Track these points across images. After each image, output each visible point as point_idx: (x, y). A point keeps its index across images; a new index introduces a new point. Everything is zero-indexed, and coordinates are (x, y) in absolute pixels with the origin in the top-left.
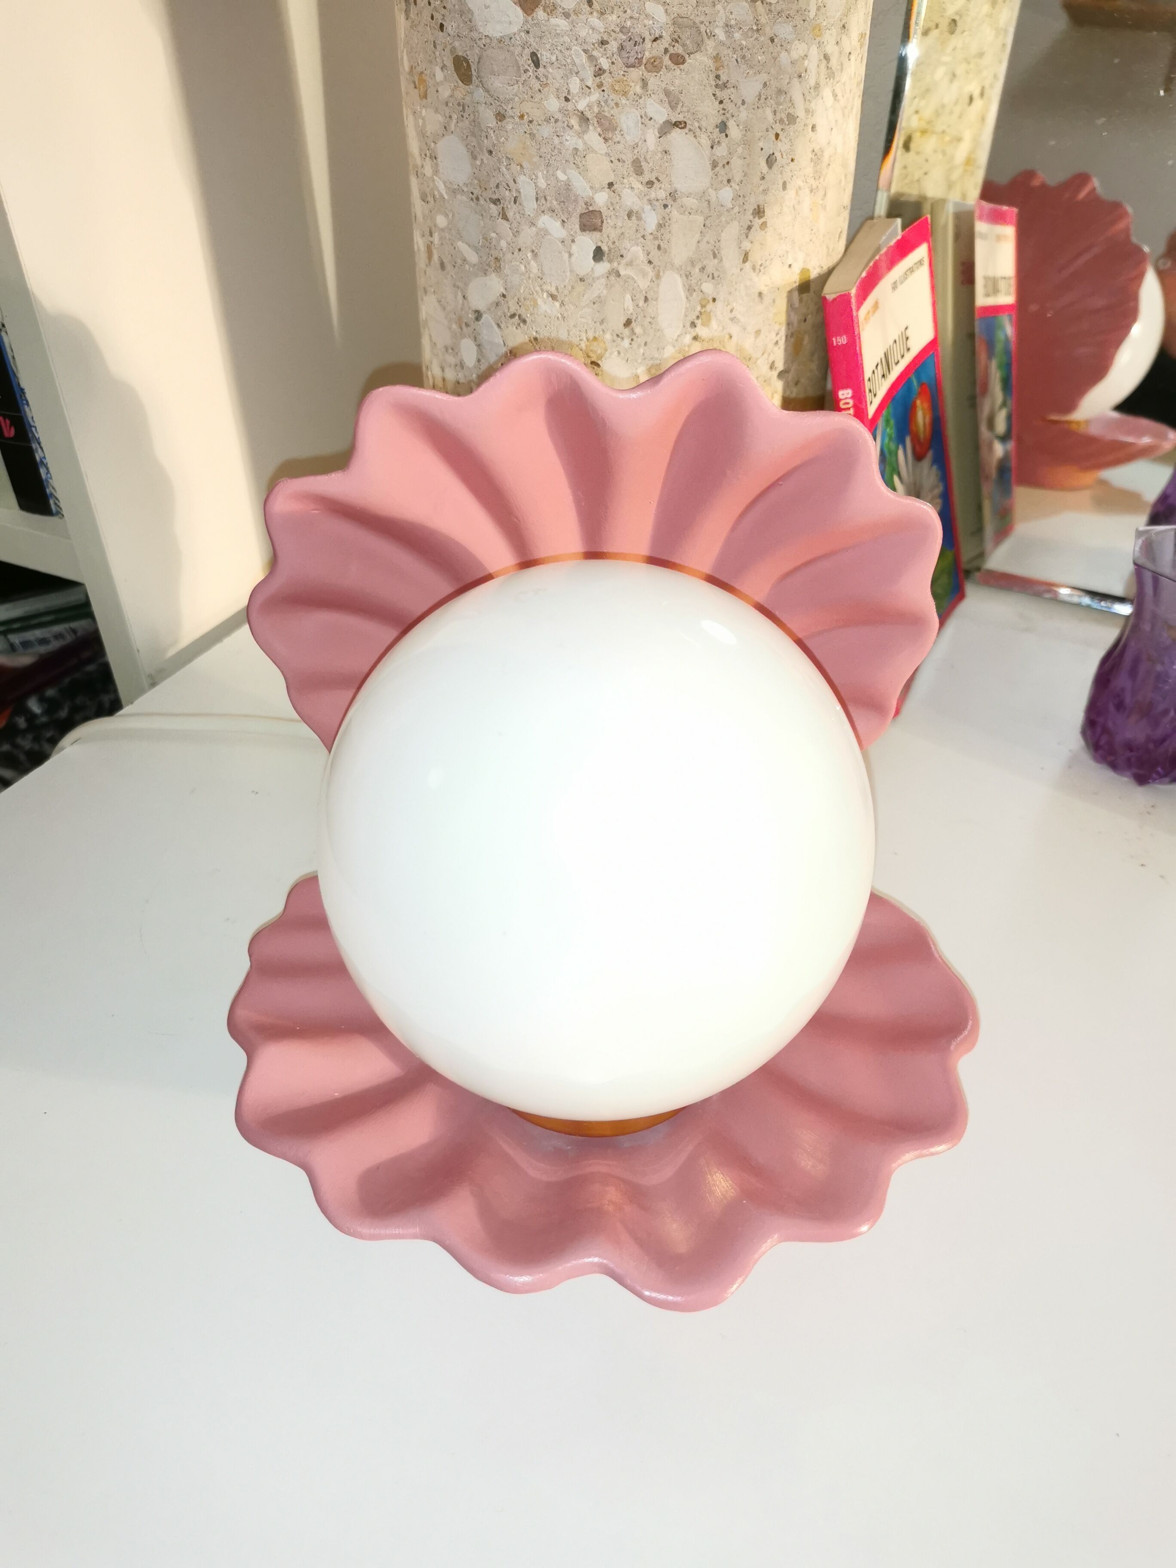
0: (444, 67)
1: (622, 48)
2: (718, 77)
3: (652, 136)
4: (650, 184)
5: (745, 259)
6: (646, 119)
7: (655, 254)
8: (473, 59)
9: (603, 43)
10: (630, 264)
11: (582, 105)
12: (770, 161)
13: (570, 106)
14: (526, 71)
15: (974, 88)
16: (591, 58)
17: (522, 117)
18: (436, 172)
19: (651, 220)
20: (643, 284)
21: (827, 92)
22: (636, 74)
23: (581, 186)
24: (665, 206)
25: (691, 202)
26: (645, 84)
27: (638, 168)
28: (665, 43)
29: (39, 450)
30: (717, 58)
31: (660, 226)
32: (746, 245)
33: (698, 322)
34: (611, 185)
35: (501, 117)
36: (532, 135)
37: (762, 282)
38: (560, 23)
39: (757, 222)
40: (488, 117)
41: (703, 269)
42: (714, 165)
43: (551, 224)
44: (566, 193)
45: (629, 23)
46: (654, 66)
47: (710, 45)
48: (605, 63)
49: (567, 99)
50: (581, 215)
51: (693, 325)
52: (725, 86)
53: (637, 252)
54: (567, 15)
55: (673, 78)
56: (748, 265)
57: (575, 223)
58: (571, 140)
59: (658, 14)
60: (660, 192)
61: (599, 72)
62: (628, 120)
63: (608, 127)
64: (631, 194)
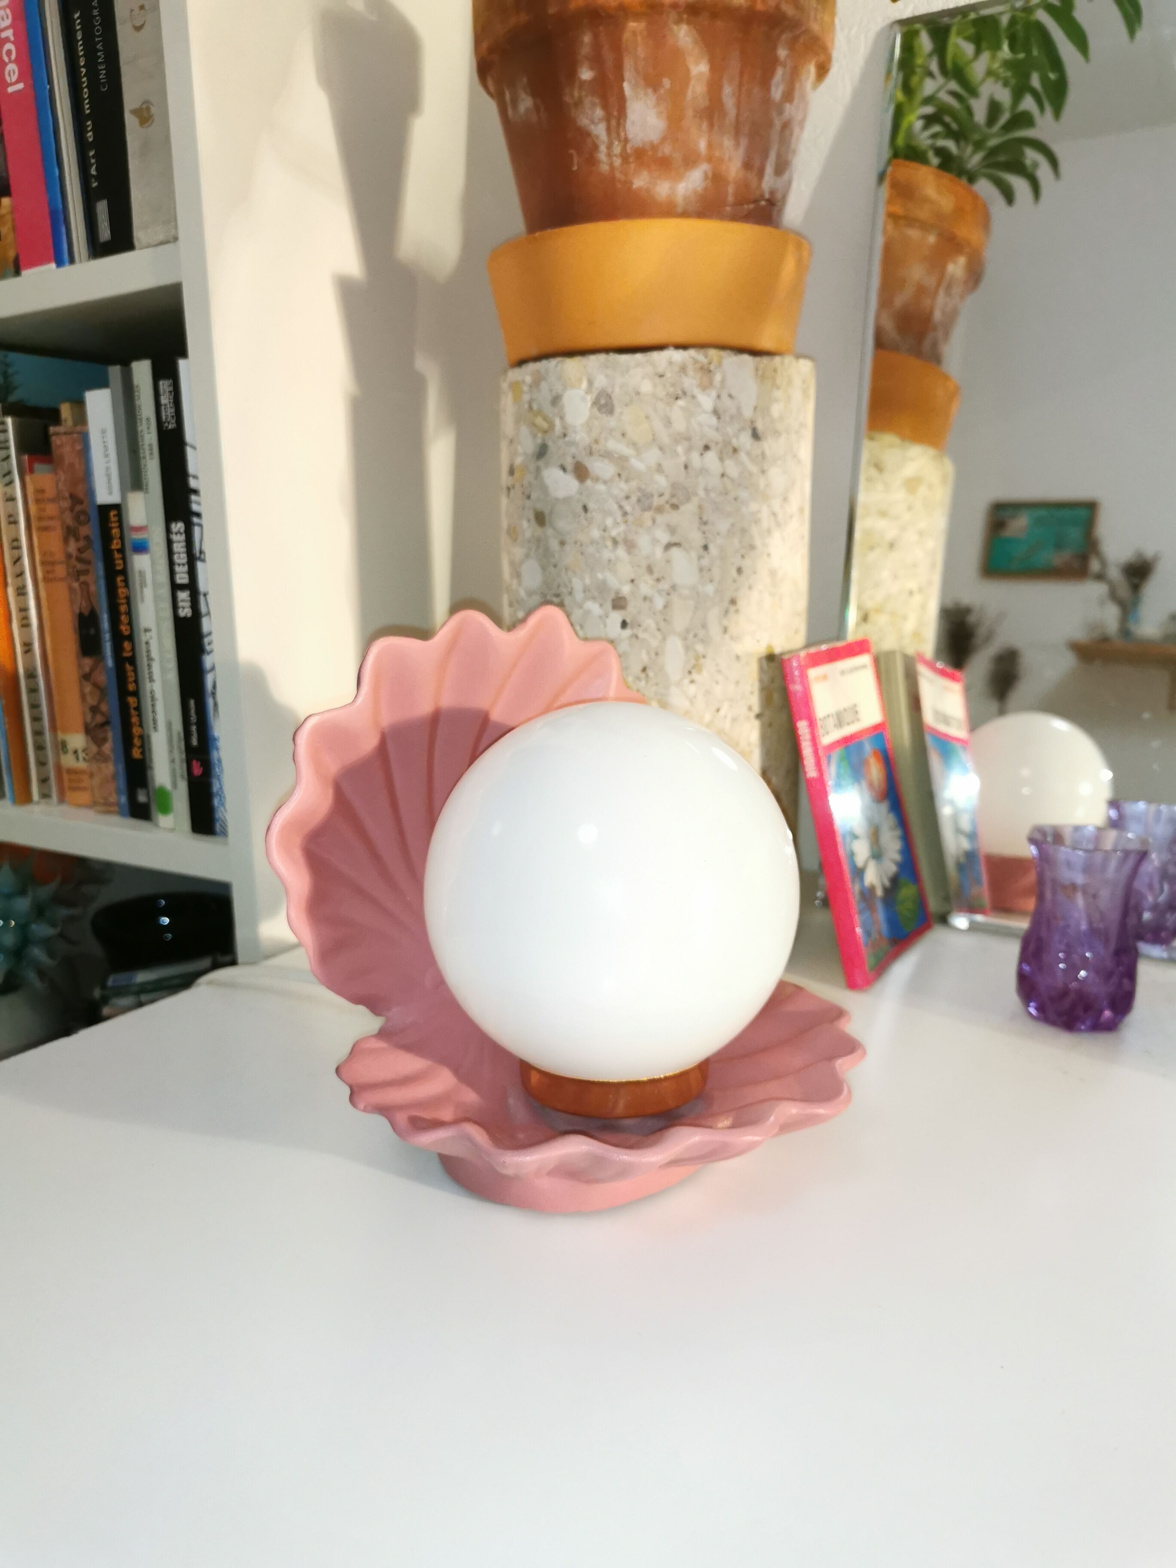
0: (529, 521)
1: (639, 501)
2: (701, 518)
3: (659, 552)
4: (658, 580)
5: (725, 630)
6: (655, 541)
7: (662, 625)
8: (547, 512)
9: (627, 497)
10: (646, 630)
11: (614, 533)
12: (739, 570)
13: (606, 534)
14: (580, 516)
15: (912, 585)
16: (621, 507)
17: (576, 543)
18: (520, 584)
19: (659, 602)
20: (654, 643)
21: (776, 535)
22: (648, 515)
23: (613, 582)
24: (668, 594)
25: (686, 592)
26: (654, 521)
27: (650, 570)
28: (667, 496)
29: (218, 783)
30: (700, 507)
31: (665, 607)
32: (725, 622)
33: (694, 671)
34: (632, 581)
35: (562, 543)
36: (582, 553)
37: (739, 648)
38: (601, 487)
39: (732, 608)
40: (554, 544)
41: (695, 636)
42: (701, 570)
43: (594, 607)
44: (602, 587)
45: (643, 487)
46: (660, 510)
47: (695, 501)
48: (628, 508)
49: (604, 530)
50: (613, 600)
51: (690, 672)
52: (705, 523)
53: (650, 623)
54: (605, 482)
55: (672, 517)
56: (727, 636)
57: (609, 605)
58: (607, 554)
59: (662, 482)
60: (665, 585)
61: (625, 514)
62: (643, 542)
63: (630, 546)
64: (646, 586)
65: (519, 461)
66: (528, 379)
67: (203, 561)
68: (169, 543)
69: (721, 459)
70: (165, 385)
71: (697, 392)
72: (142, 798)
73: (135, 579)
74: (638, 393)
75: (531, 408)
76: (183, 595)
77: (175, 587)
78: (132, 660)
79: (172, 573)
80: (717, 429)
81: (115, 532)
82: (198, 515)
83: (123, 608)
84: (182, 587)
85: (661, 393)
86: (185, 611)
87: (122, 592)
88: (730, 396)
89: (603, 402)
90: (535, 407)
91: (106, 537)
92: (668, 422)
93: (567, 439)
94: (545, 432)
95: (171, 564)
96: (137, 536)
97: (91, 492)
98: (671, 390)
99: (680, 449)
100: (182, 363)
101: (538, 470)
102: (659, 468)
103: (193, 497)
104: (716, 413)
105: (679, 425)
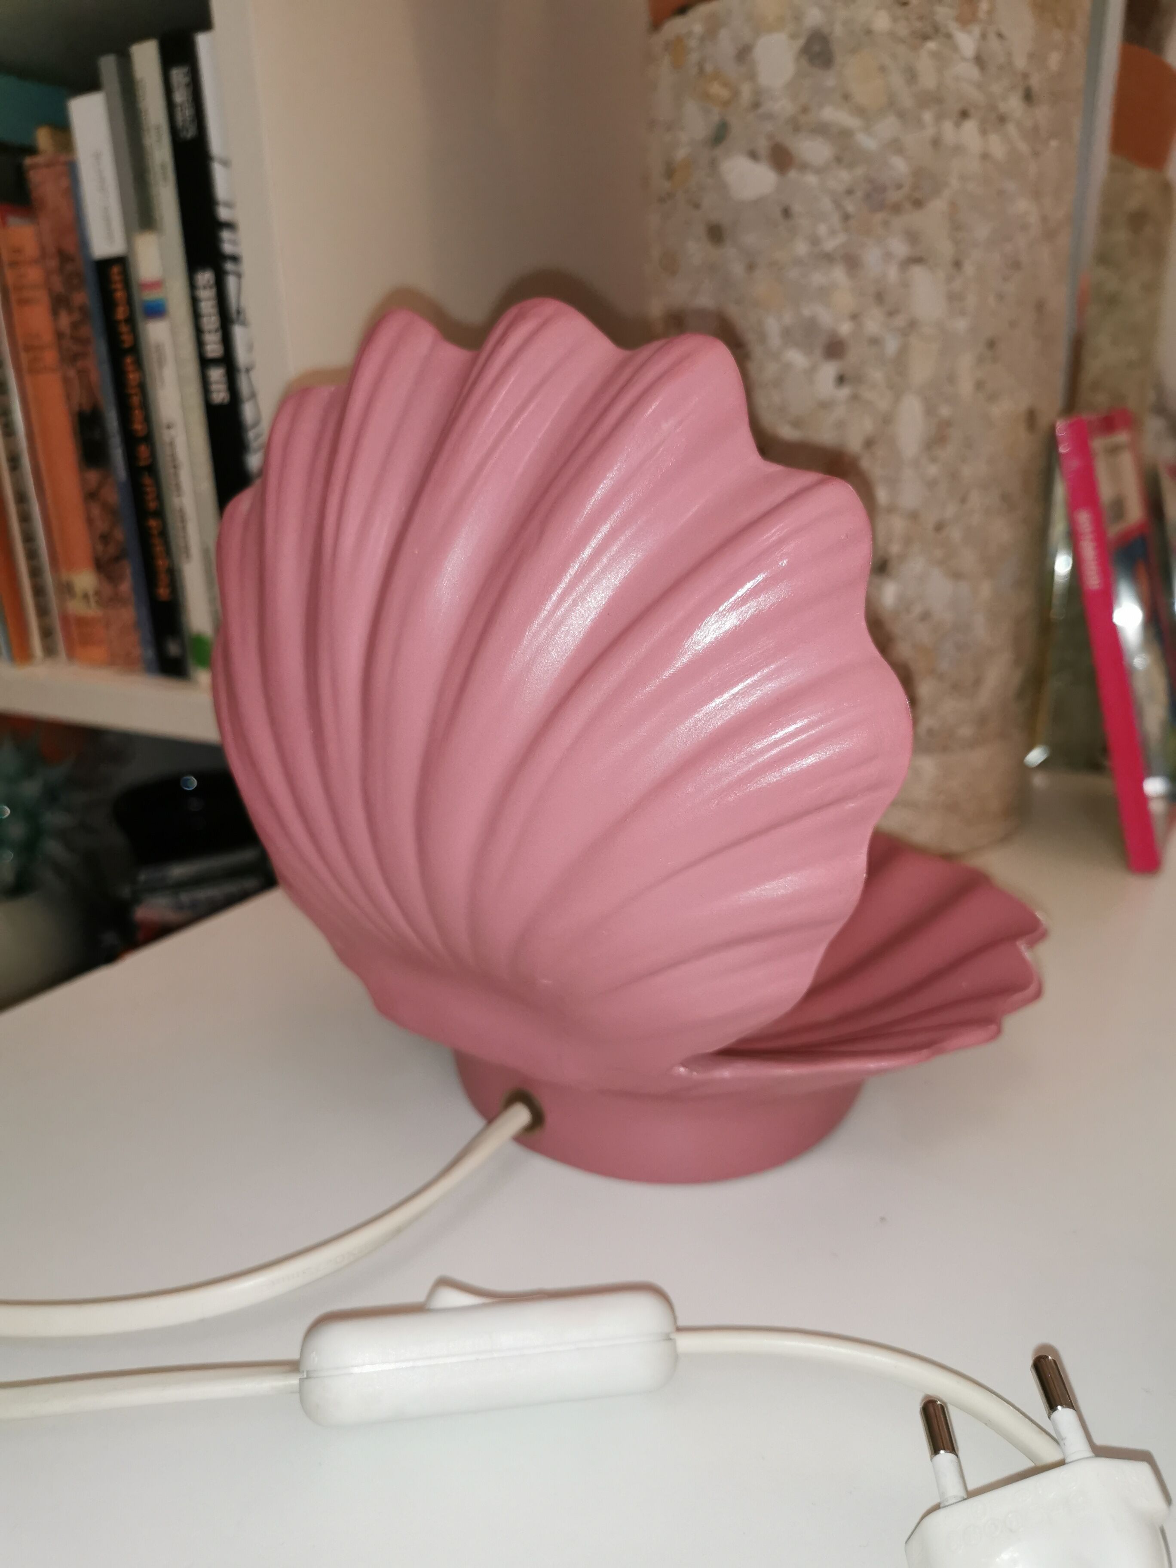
0: (698, 238)
1: (867, 196)
2: (953, 221)
3: (893, 273)
4: (891, 314)
5: (978, 386)
6: (888, 256)
7: (895, 378)
8: (726, 223)
9: (850, 192)
10: (871, 387)
11: (829, 246)
12: (999, 299)
13: (817, 249)
14: (778, 225)
16: (840, 207)
17: (771, 265)
19: (892, 345)
20: (883, 404)
22: (879, 217)
23: (825, 317)
24: (905, 334)
25: (929, 331)
26: (887, 226)
27: (879, 297)
28: (907, 188)
30: (953, 205)
31: (900, 353)
32: (978, 374)
33: (935, 443)
34: (854, 316)
35: (751, 267)
36: (780, 280)
38: (811, 179)
39: (988, 354)
40: (737, 269)
41: (938, 393)
42: (950, 297)
43: (796, 358)
44: (810, 327)
45: (874, 175)
46: (896, 209)
47: (946, 194)
48: (850, 208)
49: (815, 243)
50: (826, 346)
51: (930, 445)
52: (959, 228)
53: (877, 375)
54: (817, 171)
55: (913, 219)
57: (819, 353)
58: (817, 278)
59: (900, 166)
60: (900, 321)
61: (846, 217)
62: (872, 257)
63: (852, 263)
64: (873, 324)
65: (681, 154)
66: (698, 28)
67: (244, 323)
68: (194, 302)
69: (984, 132)
70: (179, 75)
71: (953, 27)
72: (173, 649)
73: (150, 357)
74: (869, 32)
75: (701, 70)
76: (217, 374)
77: (205, 363)
78: (152, 469)
79: (200, 343)
80: (979, 86)
81: (120, 295)
82: (235, 259)
83: (136, 400)
84: (215, 362)
85: (903, 30)
86: (220, 395)
87: (133, 377)
88: (1000, 36)
89: (817, 48)
90: (709, 68)
91: (107, 303)
92: (911, 75)
93: (761, 111)
94: (726, 104)
95: (198, 331)
96: (150, 296)
97: (83, 243)
98: (918, 25)
99: (928, 116)
100: (202, 40)
101: (713, 164)
102: (896, 146)
103: (225, 235)
104: (980, 60)
105: (928, 80)
